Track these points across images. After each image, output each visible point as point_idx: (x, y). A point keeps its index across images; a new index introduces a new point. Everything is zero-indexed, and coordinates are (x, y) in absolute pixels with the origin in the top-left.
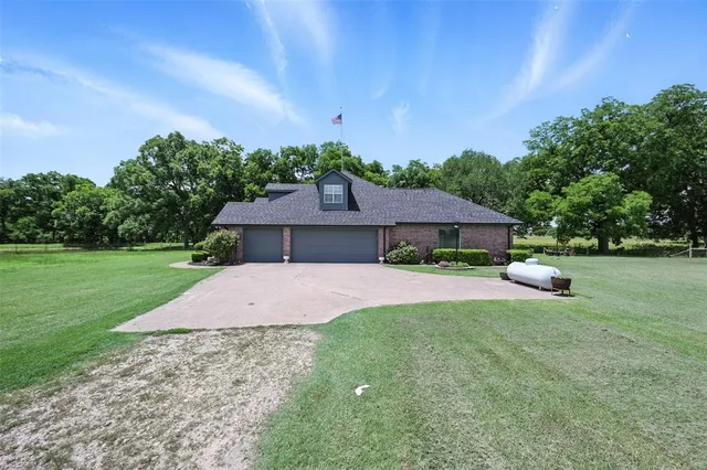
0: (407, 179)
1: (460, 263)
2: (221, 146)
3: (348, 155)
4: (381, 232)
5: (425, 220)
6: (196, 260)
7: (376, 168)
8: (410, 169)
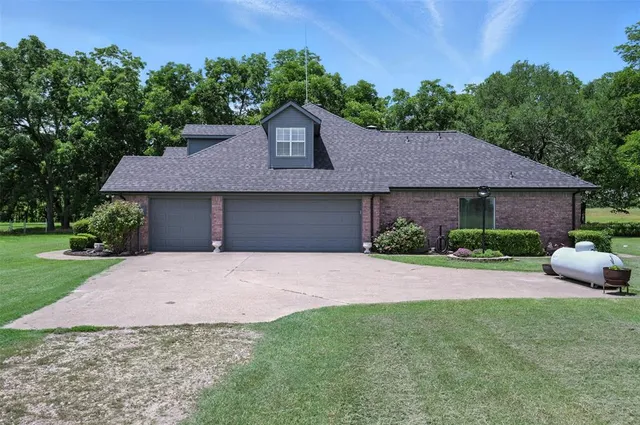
0: (416, 114)
1: (489, 252)
2: (107, 59)
3: (319, 72)
4: (366, 202)
5: (437, 183)
6: (77, 248)
7: (366, 94)
8: (422, 96)
